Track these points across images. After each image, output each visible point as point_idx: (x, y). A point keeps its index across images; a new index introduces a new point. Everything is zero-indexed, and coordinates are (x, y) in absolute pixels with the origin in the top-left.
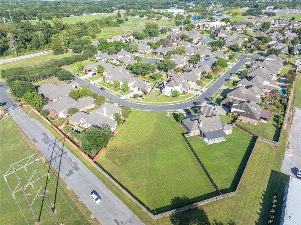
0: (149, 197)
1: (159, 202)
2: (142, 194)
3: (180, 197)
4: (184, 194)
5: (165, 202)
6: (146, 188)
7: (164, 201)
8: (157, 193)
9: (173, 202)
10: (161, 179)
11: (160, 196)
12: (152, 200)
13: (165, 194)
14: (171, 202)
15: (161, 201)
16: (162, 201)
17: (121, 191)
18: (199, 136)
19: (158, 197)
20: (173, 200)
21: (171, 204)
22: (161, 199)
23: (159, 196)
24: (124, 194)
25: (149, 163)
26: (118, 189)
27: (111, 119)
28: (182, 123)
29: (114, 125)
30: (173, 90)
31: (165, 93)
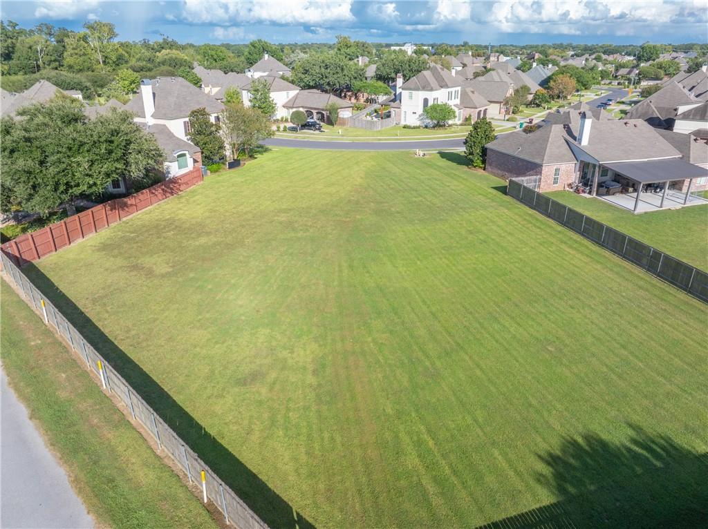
0: (332, 439)
1: (431, 488)
2: (273, 422)
3: (605, 436)
4: (636, 418)
5: (490, 479)
6: (311, 379)
7: (479, 479)
8: (399, 415)
9: (559, 477)
10: (422, 332)
11: (429, 431)
12: (360, 468)
13: (469, 420)
14: (540, 478)
15: (447, 471)
16: (455, 472)
17: (104, 402)
18: (577, 191)
19: (419, 443)
20: (552, 460)
21: (545, 498)
22: (444, 456)
23: (426, 437)
24: (122, 422)
25: (340, 266)
26: (92, 389)
27: (174, 136)
28: (484, 162)
29: (184, 155)
30: (430, 103)
31: (400, 120)
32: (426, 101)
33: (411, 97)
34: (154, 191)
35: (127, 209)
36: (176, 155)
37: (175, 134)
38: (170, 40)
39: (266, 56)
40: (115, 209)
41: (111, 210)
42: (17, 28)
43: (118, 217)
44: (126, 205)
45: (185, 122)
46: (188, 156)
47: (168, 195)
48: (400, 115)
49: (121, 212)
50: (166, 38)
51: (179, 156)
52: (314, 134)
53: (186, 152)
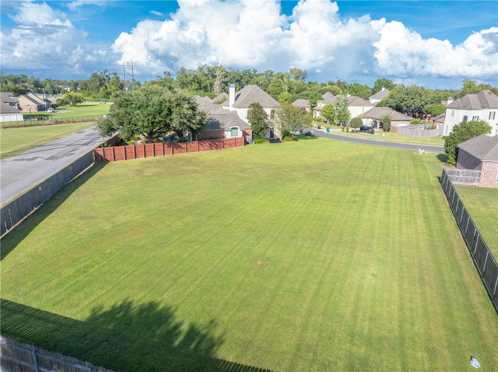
27: (239, 118)
28: (456, 159)
29: (237, 128)
30: (469, 119)
31: (442, 132)
32: (465, 118)
33: (453, 114)
34: (202, 143)
35: (180, 149)
36: (230, 128)
37: (240, 117)
38: (342, 81)
39: (383, 89)
40: (171, 147)
41: (168, 147)
42: (256, 73)
43: (172, 152)
44: (180, 147)
45: (248, 111)
46: (239, 129)
47: (213, 148)
48: (443, 128)
49: (175, 150)
50: (339, 79)
51: (232, 129)
52: (364, 135)
53: (238, 127)
